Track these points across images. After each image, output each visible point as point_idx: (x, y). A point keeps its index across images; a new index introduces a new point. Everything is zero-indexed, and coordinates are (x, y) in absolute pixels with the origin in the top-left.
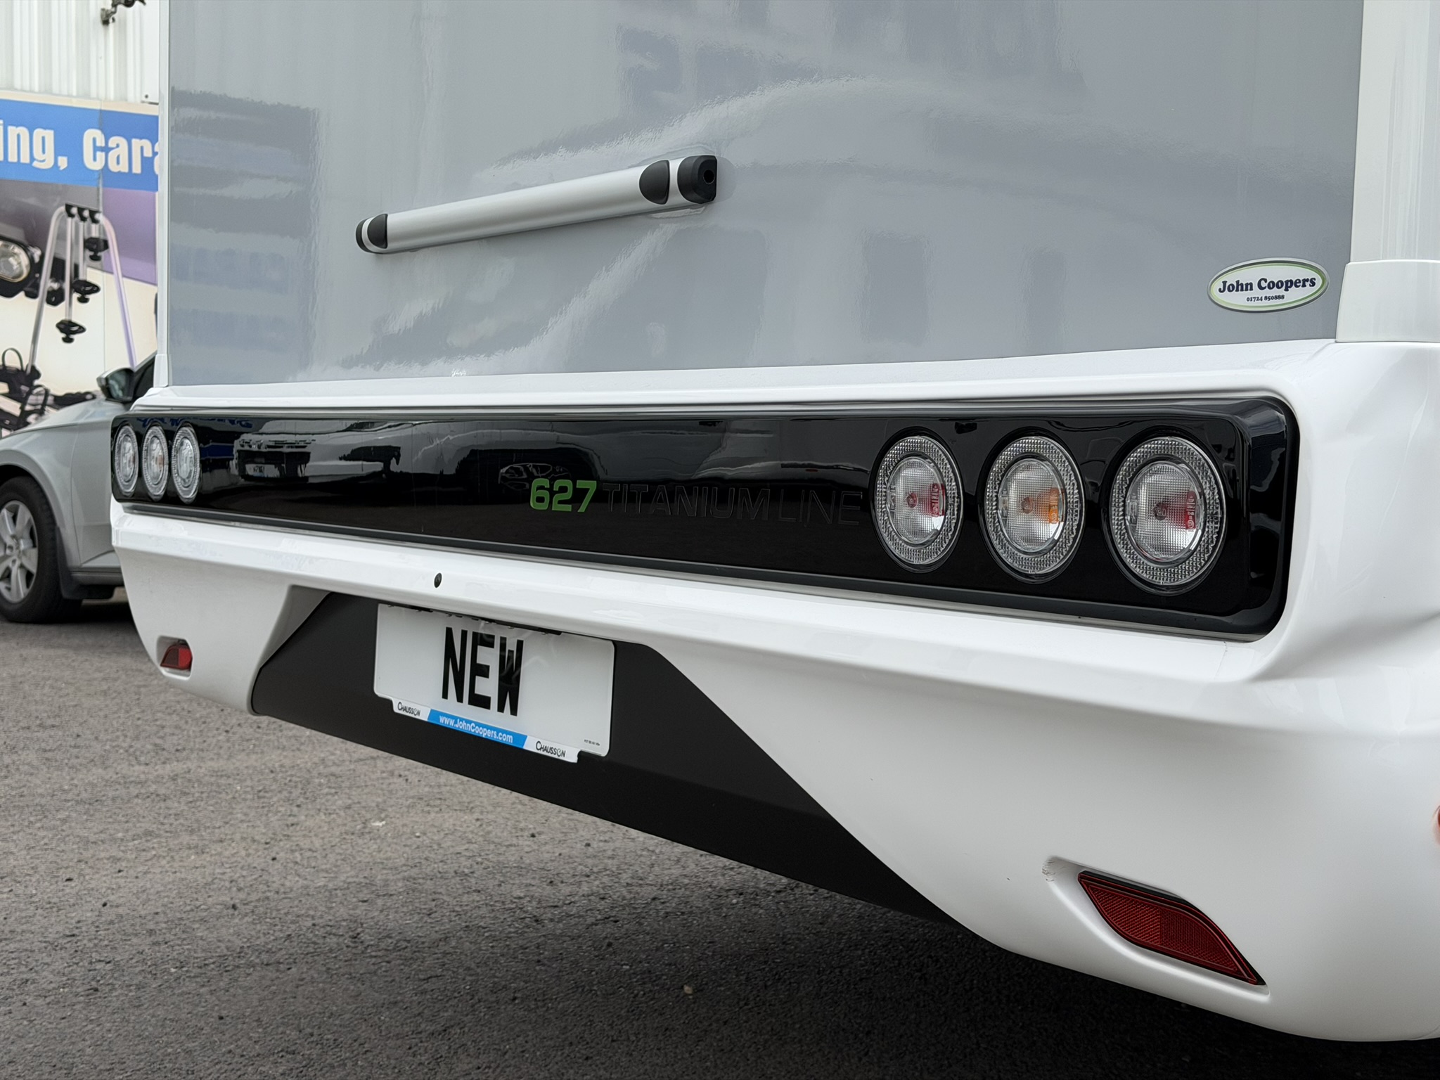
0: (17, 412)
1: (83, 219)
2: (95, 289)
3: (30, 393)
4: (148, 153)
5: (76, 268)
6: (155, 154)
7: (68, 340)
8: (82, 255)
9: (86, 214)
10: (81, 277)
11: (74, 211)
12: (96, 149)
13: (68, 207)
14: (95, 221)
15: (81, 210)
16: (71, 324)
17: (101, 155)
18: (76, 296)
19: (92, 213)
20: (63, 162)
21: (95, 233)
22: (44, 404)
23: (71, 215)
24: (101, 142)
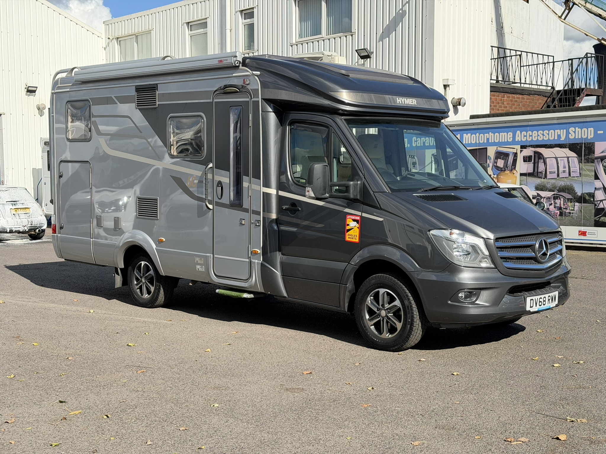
1: (412, 158)
4: (424, 141)
5: (411, 169)
6: (426, 141)
8: (412, 166)
9: (413, 157)
11: (411, 156)
12: (415, 141)
13: (409, 155)
14: (414, 158)
15: (412, 156)
17: (416, 142)
19: (414, 156)
20: (409, 145)
21: (414, 161)
23: (410, 157)
24: (416, 140)
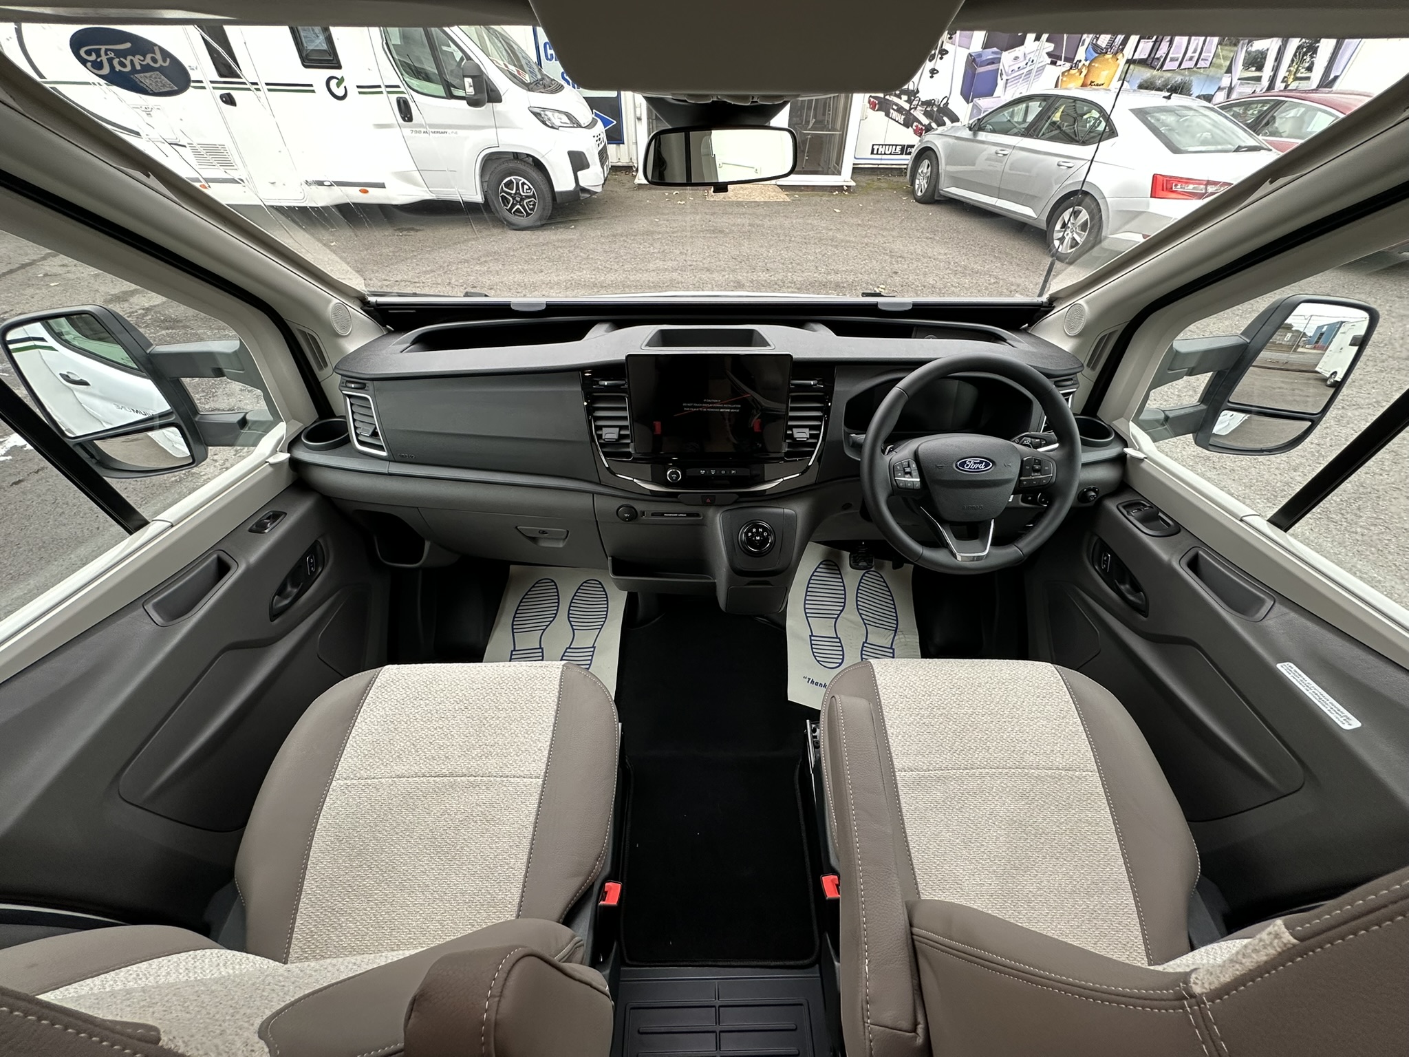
0: (908, 109)
2: (947, 52)
3: (914, 100)
7: (932, 77)
10: (943, 48)
16: (934, 69)
18: (940, 56)
22: (918, 105)
